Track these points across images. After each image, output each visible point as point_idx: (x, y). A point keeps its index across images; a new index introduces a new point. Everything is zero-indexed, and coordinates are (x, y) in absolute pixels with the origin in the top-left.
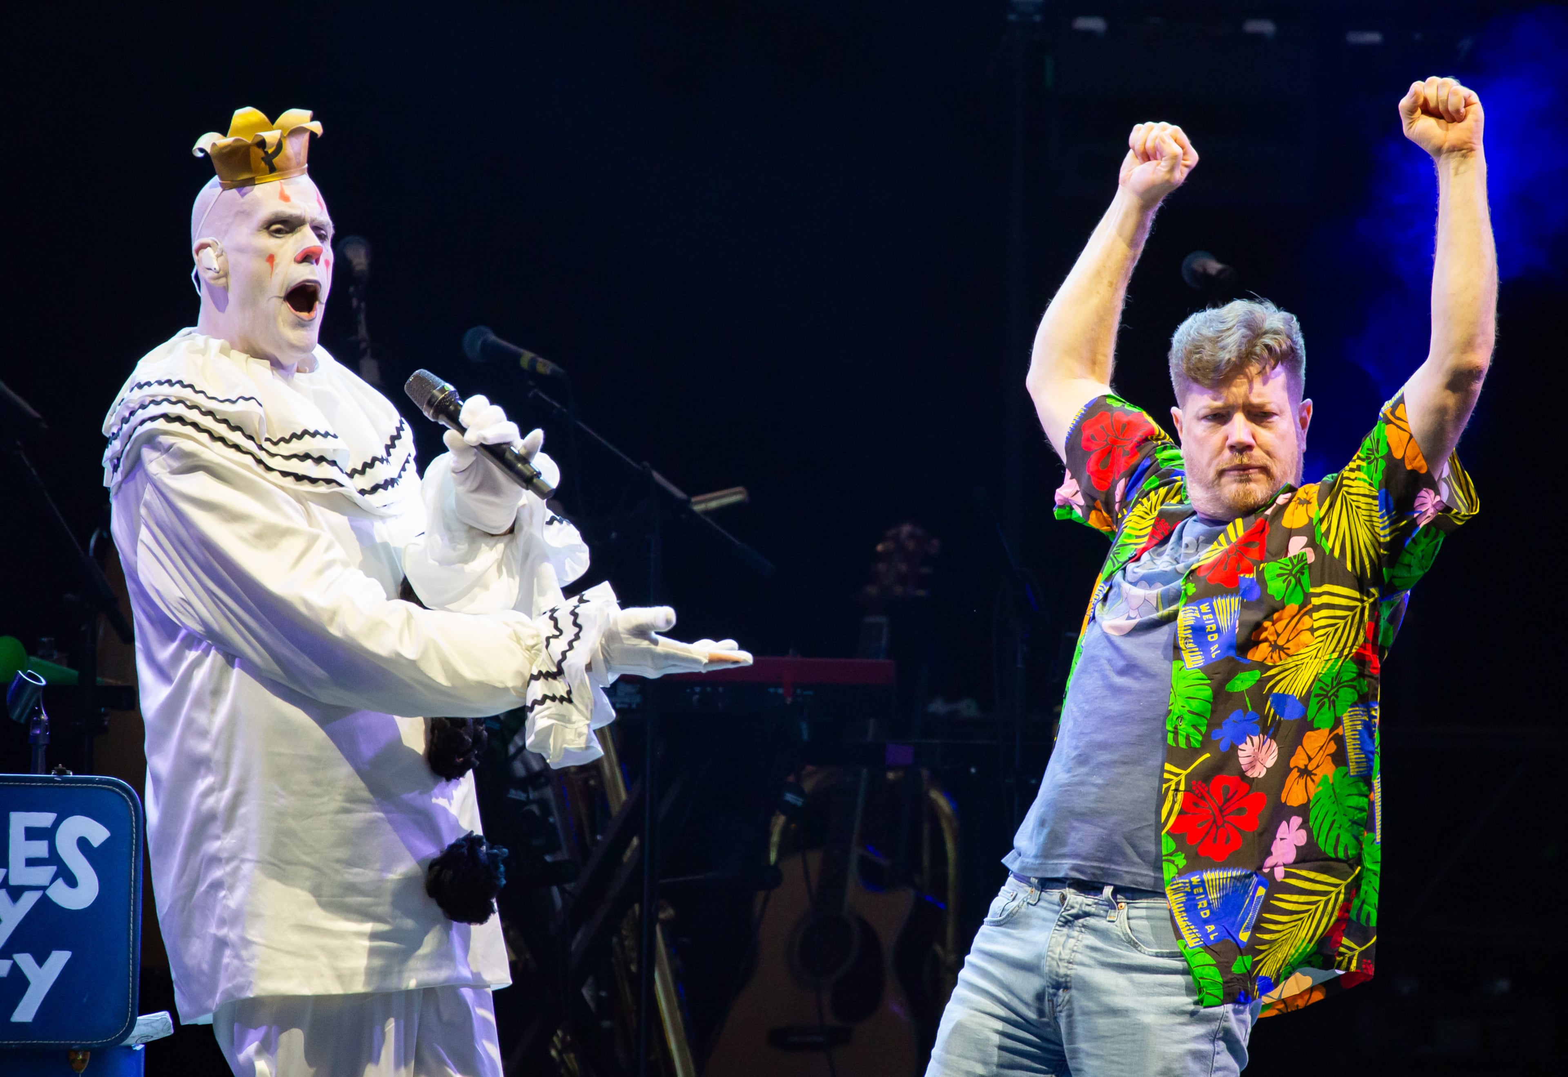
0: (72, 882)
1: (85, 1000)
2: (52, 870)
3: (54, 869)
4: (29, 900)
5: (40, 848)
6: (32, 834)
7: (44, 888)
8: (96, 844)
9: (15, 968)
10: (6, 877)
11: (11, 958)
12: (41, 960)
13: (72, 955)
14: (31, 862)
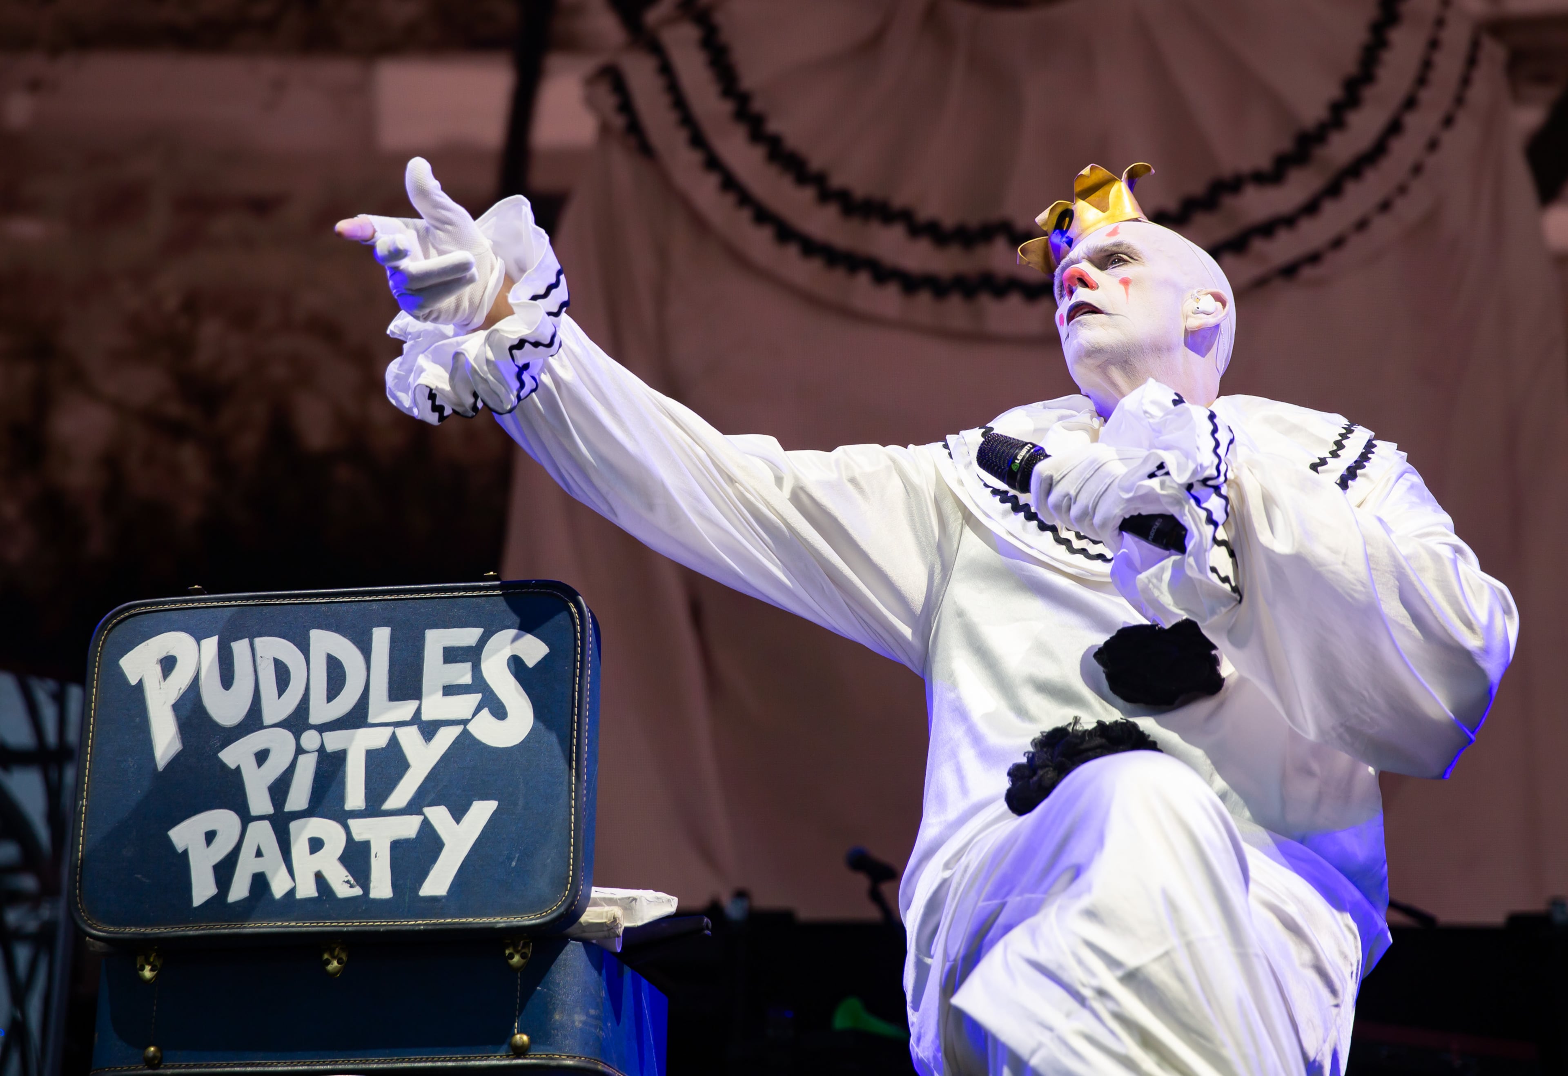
0: (500, 712)
1: (514, 864)
2: (476, 698)
3: (478, 697)
4: (446, 737)
5: (462, 674)
6: (451, 655)
7: (465, 722)
8: (530, 663)
9: (426, 825)
10: (418, 711)
11: (421, 813)
12: (458, 814)
13: (499, 805)
14: (450, 690)
